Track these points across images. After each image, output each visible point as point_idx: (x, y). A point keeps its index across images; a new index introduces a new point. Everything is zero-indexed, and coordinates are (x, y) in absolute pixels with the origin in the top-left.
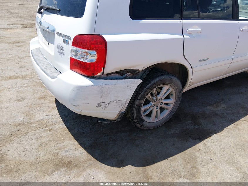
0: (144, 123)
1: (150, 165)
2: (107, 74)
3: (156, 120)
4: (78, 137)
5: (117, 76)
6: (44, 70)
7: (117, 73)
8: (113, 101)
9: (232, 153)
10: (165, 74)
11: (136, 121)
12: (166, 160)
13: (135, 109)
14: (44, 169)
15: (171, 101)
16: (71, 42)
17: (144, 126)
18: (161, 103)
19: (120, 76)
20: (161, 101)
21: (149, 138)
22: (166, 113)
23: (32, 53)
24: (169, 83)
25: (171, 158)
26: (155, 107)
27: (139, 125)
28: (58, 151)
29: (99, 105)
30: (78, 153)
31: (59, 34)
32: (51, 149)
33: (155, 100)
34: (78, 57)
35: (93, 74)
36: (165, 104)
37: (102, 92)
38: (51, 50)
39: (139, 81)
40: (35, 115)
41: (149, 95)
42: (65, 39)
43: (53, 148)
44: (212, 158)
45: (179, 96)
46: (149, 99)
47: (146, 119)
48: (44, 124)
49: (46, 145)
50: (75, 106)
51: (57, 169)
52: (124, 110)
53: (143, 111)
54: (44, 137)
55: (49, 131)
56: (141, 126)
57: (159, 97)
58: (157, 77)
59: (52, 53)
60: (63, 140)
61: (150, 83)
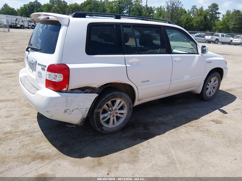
0: (103, 128)
1: (104, 156)
2: (72, 90)
3: (114, 126)
4: (53, 141)
5: (80, 91)
6: (28, 89)
7: (79, 89)
8: (76, 109)
9: (167, 148)
10: (116, 91)
11: (96, 126)
12: (117, 153)
13: (95, 116)
14: (24, 161)
15: (125, 111)
16: (46, 69)
17: (104, 130)
18: (117, 113)
19: (82, 92)
20: (116, 111)
21: (107, 139)
22: (122, 120)
23: (20, 79)
24: (120, 98)
25: (121, 151)
26: (112, 115)
27: (99, 130)
28: (35, 149)
29: (65, 111)
30: (50, 151)
31: (39, 65)
32: (30, 148)
33: (110, 110)
34: (50, 78)
35: (61, 89)
36: (120, 113)
37: (67, 102)
38: (33, 75)
39: (96, 95)
40: (20, 127)
41: (105, 106)
42: (43, 67)
43: (32, 147)
44: (151, 151)
45: (130, 107)
46: (106, 109)
47: (105, 125)
48: (27, 133)
49: (27, 146)
50: (47, 112)
51: (34, 161)
52: (85, 116)
53: (102, 118)
54: (26, 141)
55: (30, 137)
56: (101, 130)
57: (114, 108)
58: (110, 92)
59: (34, 78)
60: (40, 142)
61: (105, 97)
